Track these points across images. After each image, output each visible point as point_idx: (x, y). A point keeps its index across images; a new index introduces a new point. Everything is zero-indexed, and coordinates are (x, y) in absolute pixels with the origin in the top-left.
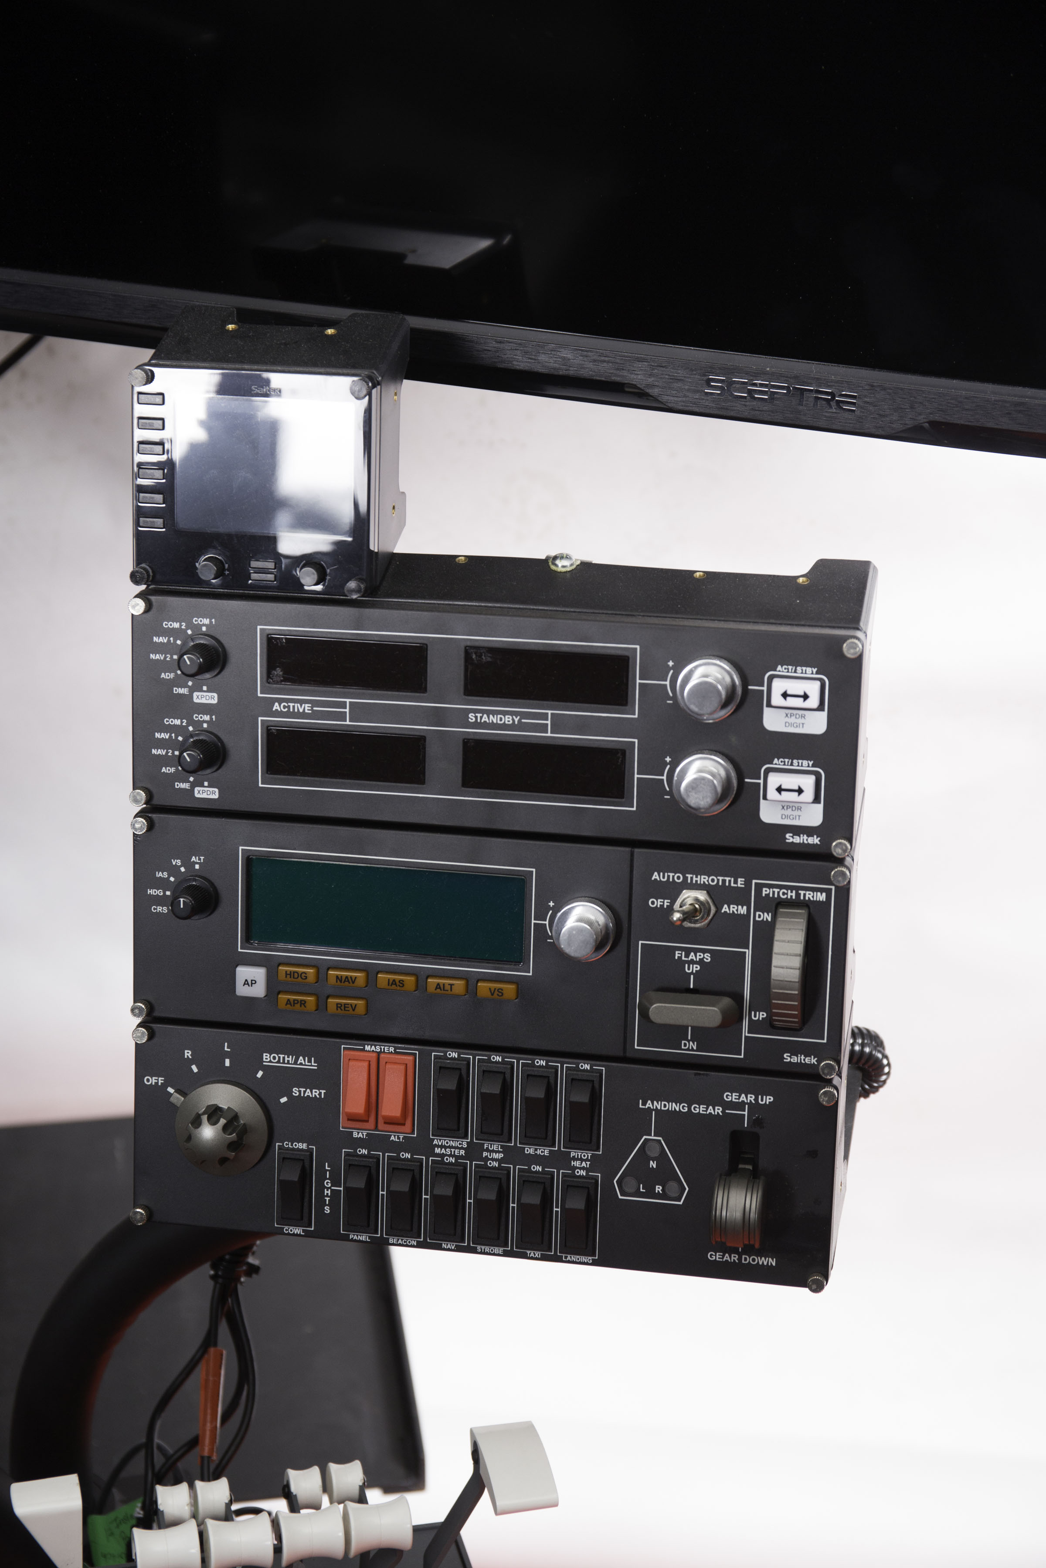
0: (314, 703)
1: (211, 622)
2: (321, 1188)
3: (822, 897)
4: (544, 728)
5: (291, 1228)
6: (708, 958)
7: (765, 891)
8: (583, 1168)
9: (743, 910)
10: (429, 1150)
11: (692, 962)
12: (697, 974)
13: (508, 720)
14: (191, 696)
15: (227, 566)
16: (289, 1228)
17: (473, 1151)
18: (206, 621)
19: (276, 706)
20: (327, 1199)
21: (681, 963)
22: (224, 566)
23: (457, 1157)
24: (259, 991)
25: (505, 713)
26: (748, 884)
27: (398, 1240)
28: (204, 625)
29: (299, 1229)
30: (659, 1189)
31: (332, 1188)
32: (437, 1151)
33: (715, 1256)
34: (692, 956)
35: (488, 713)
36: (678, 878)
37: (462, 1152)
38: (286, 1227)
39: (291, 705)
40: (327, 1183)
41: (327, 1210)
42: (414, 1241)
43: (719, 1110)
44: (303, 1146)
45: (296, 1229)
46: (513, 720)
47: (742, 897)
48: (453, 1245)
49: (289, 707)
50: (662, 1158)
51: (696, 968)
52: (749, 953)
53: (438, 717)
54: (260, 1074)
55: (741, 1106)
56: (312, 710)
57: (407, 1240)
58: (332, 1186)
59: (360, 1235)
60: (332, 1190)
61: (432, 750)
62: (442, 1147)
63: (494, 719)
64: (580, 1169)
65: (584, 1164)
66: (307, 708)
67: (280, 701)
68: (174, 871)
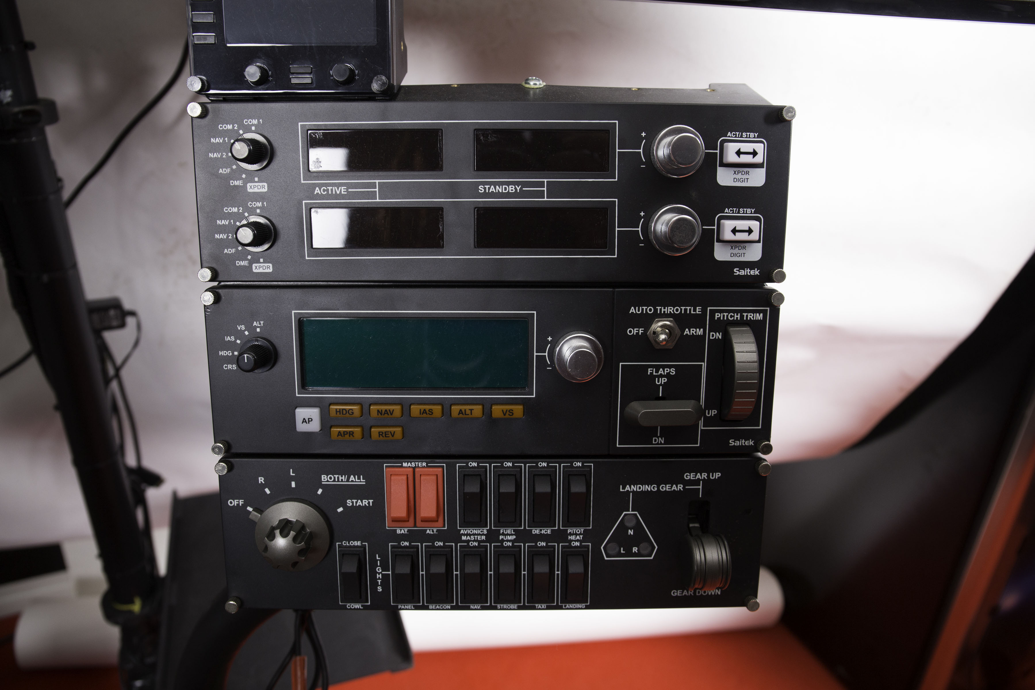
0: (349, 186)
1: (259, 122)
2: (373, 573)
3: (759, 317)
4: (541, 194)
5: (352, 604)
6: (673, 372)
7: (717, 316)
8: (578, 541)
9: (700, 332)
10: (458, 538)
11: (661, 376)
12: (664, 385)
13: (511, 189)
14: (245, 186)
15: (270, 73)
16: (351, 605)
17: (492, 536)
18: (255, 122)
19: (317, 191)
20: (379, 581)
21: (652, 377)
22: (268, 73)
23: (479, 542)
24: (315, 426)
25: (508, 184)
26: (704, 311)
27: (436, 606)
28: (253, 125)
29: (358, 605)
30: (635, 549)
31: (383, 573)
32: (464, 538)
33: (676, 593)
34: (661, 371)
35: (495, 184)
36: (649, 310)
37: (484, 538)
38: (349, 604)
39: (330, 188)
40: (379, 570)
41: (380, 589)
42: (449, 605)
43: (680, 487)
44: (358, 543)
45: (356, 605)
46: (515, 188)
47: (698, 322)
48: (479, 606)
49: (328, 190)
50: (638, 527)
51: (664, 380)
52: (704, 365)
53: (453, 190)
54: (320, 491)
55: (697, 482)
56: (347, 191)
57: (443, 605)
58: (382, 571)
59: (407, 605)
60: (383, 575)
61: (449, 217)
62: (467, 535)
63: (499, 189)
64: (575, 541)
65: (578, 537)
66: (343, 190)
67: (320, 186)
68: (239, 335)
